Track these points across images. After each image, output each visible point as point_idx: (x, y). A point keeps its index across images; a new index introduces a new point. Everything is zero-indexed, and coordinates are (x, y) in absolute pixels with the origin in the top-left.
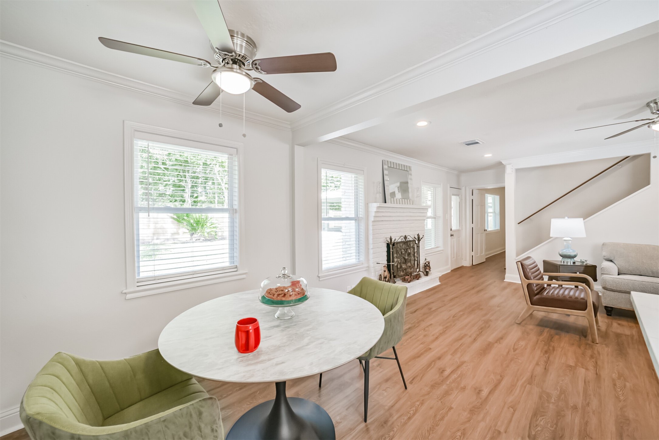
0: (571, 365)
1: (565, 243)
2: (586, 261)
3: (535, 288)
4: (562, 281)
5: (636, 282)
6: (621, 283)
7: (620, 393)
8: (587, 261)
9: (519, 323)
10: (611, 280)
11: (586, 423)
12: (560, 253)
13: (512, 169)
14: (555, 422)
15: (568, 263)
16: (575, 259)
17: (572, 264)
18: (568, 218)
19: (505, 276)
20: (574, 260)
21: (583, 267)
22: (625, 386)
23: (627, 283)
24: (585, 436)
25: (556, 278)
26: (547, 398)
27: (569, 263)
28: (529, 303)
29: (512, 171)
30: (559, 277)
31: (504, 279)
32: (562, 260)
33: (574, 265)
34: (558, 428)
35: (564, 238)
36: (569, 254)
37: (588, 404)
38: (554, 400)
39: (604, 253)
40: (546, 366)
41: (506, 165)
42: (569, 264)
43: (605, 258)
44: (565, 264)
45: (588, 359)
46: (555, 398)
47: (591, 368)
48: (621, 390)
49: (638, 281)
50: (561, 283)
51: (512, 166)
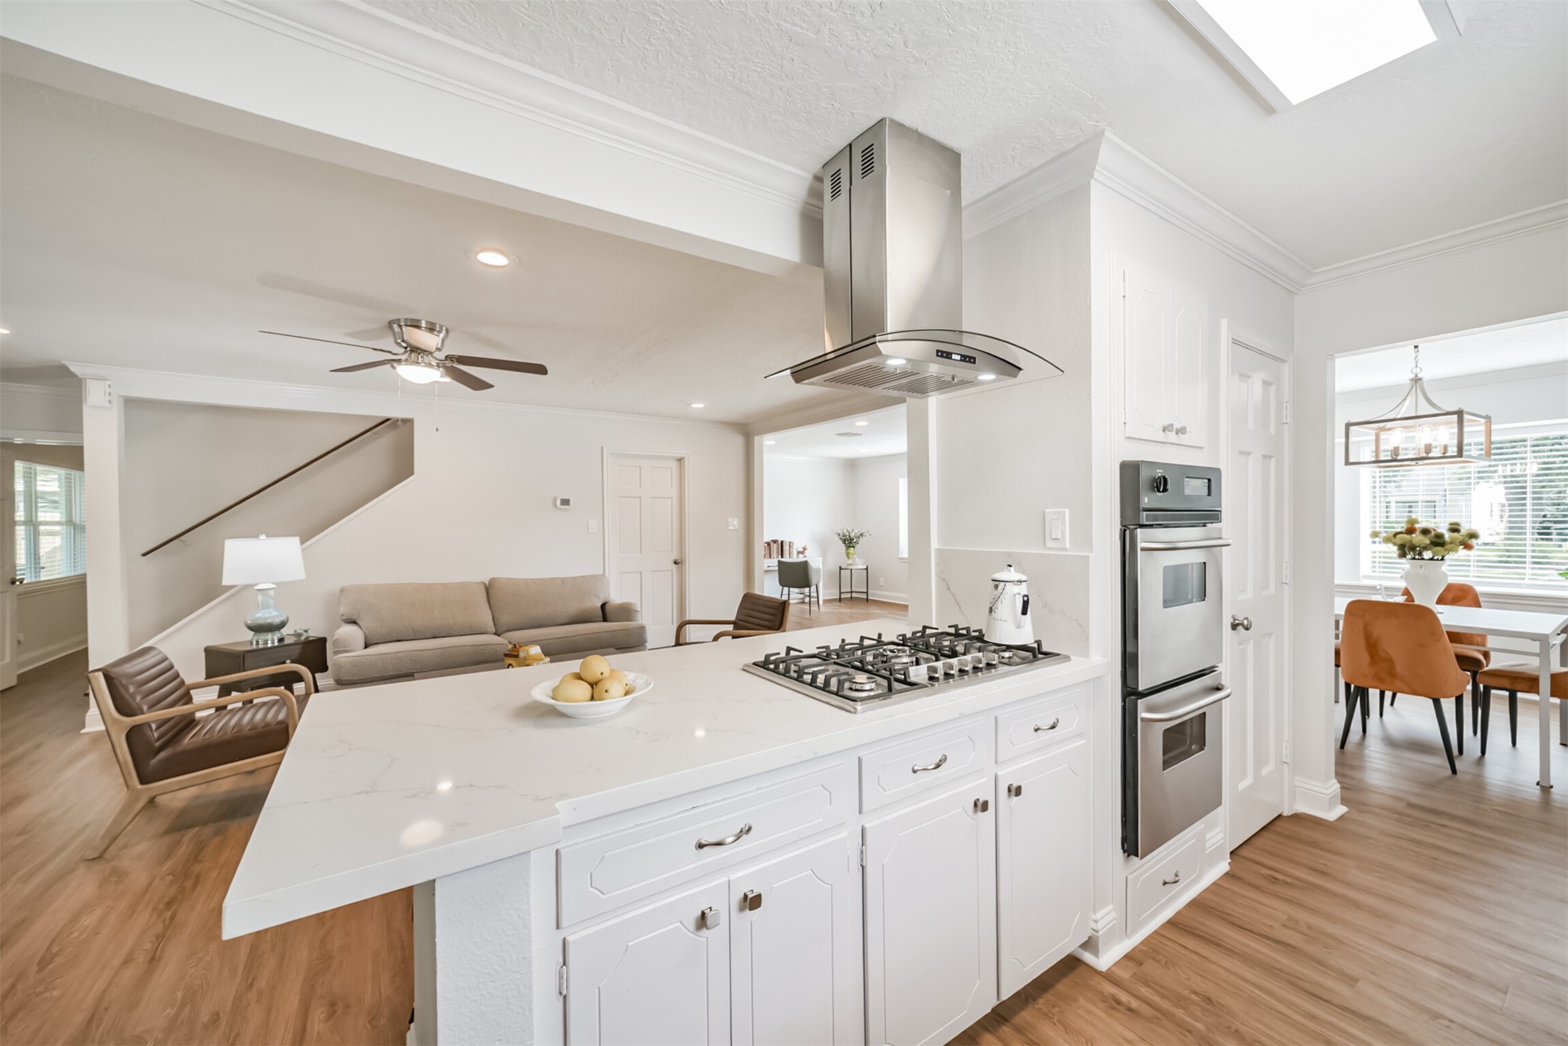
1: (260, 598)
2: (306, 631)
3: (156, 735)
4: (252, 690)
8: (309, 631)
9: (96, 856)
12: (249, 622)
13: (110, 394)
15: (267, 644)
16: (285, 631)
17: (276, 644)
18: (267, 536)
19: (85, 717)
20: (280, 633)
21: (300, 646)
25: (238, 686)
27: (269, 642)
28: (135, 780)
29: (110, 402)
30: (244, 681)
31: (84, 727)
32: (253, 639)
33: (281, 644)
35: (256, 585)
36: (269, 621)
39: (342, 609)
41: (85, 379)
42: (270, 645)
43: (344, 618)
44: (261, 646)
50: (249, 694)
51: (109, 386)
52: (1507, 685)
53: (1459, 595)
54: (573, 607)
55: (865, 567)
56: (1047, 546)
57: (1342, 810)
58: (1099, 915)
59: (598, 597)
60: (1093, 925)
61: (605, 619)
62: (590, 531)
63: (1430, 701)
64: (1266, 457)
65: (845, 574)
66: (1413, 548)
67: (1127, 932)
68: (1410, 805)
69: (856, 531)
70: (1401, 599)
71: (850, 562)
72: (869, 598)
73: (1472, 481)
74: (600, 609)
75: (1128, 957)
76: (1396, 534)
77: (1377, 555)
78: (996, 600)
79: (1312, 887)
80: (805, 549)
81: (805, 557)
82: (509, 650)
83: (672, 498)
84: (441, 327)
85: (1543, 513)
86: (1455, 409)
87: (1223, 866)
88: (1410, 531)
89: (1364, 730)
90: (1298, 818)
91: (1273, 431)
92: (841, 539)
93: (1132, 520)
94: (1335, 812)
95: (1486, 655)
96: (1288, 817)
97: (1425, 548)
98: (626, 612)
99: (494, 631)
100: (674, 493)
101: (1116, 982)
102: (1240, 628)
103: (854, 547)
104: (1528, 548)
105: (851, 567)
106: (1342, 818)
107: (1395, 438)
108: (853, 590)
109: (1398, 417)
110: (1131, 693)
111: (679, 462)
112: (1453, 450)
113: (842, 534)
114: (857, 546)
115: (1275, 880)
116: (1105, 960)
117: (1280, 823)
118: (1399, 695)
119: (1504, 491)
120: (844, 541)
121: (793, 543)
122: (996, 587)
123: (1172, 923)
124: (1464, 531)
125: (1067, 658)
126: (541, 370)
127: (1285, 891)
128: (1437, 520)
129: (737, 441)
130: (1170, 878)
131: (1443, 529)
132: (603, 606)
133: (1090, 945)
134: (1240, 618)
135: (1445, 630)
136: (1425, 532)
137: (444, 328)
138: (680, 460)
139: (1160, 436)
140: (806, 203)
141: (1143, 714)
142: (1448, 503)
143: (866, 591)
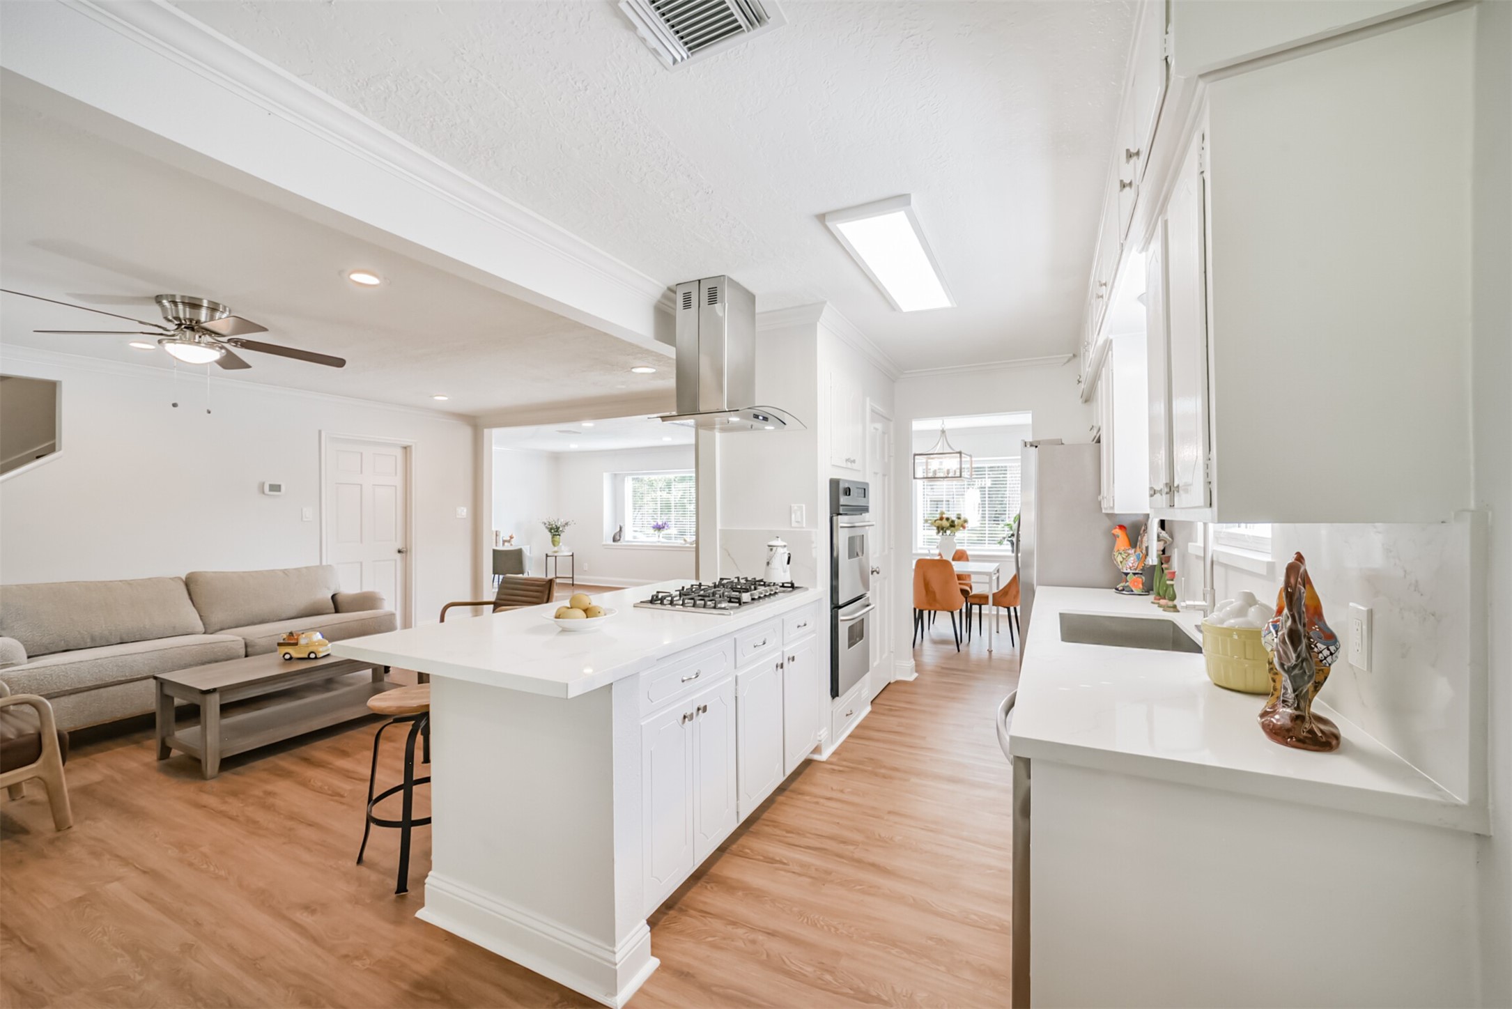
0: (80, 897)
5: (82, 664)
6: (51, 675)
7: (212, 868)
10: (25, 676)
11: (232, 948)
14: (191, 999)
22: (205, 855)
23: (63, 672)
24: (255, 964)
26: (121, 987)
34: (208, 1001)
37: (198, 924)
38: (137, 975)
40: (22, 943)
45: (95, 863)
46: (136, 970)
47: (122, 871)
48: (207, 863)
49: (87, 661)
52: (978, 602)
53: (961, 556)
54: (302, 600)
55: (571, 554)
56: (793, 525)
57: (916, 675)
58: (821, 732)
59: (329, 589)
60: (819, 738)
61: (337, 611)
62: (305, 519)
63: (950, 614)
64: (884, 475)
65: (552, 560)
66: (942, 529)
67: (832, 743)
68: (943, 668)
69: (562, 520)
70: (938, 558)
71: (556, 549)
72: (575, 583)
73: (966, 486)
74: (331, 601)
75: (835, 753)
76: (936, 521)
77: (926, 537)
78: (771, 558)
79: (906, 709)
80: (511, 538)
81: (511, 545)
82: (284, 639)
83: (396, 487)
84: (225, 308)
85: (996, 509)
86: (958, 450)
87: (869, 708)
88: (941, 519)
89: (922, 638)
90: (897, 682)
91: (886, 460)
92: (547, 527)
93: (835, 510)
94: (912, 677)
95: (971, 588)
96: (894, 683)
97: (948, 529)
98: (366, 601)
99: (203, 631)
100: (398, 481)
101: (831, 763)
102: (875, 573)
103: (559, 535)
104: (987, 529)
105: (556, 554)
106: (916, 679)
107: (935, 464)
108: (558, 575)
109: (936, 452)
110: (836, 607)
111: (405, 450)
112: (958, 474)
113: (548, 523)
114: (562, 534)
115: (891, 710)
116: (824, 756)
117: (890, 686)
118: (938, 612)
119: (980, 493)
120: (550, 530)
121: (500, 532)
122: (771, 550)
123: (850, 736)
124: (962, 519)
125: (807, 589)
126: (340, 363)
127: (896, 713)
128: (950, 513)
129: (466, 433)
130: (849, 713)
131: (953, 517)
132: (333, 597)
133: (817, 750)
134: (875, 568)
135: (956, 573)
136: (948, 519)
137: (227, 309)
138: (405, 448)
139: (844, 465)
140: (659, 301)
141: (841, 618)
142: (955, 502)
143: (571, 576)
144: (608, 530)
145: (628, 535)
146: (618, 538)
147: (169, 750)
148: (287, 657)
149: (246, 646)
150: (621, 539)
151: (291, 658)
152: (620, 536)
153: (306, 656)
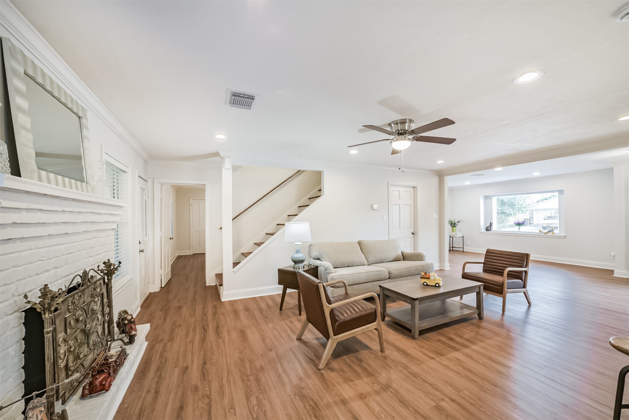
55: (462, 236)
61: (404, 260)
62: (384, 219)
69: (457, 220)
71: (454, 234)
72: (464, 250)
74: (402, 255)
82: (422, 276)
83: (411, 205)
98: (418, 257)
99: (368, 264)
100: (412, 202)
105: (454, 236)
108: (458, 247)
111: (414, 189)
113: (450, 221)
114: (457, 227)
120: (451, 224)
132: (402, 253)
138: (414, 187)
143: (462, 247)
144: (483, 225)
145: (494, 228)
146: (490, 229)
147: (385, 317)
148: (425, 284)
149: (389, 273)
150: (491, 229)
151: (427, 285)
152: (490, 228)
153: (435, 285)
